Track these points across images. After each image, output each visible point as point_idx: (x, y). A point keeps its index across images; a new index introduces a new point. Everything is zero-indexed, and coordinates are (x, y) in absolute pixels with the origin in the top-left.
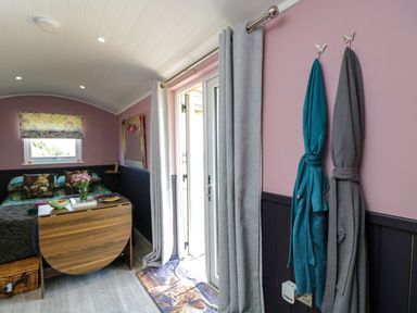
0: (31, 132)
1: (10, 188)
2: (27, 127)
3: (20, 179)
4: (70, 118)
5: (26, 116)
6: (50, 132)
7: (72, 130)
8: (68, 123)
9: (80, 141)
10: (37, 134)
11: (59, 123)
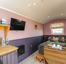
0: (52, 28)
1: (48, 39)
2: (52, 27)
3: (50, 37)
4: (61, 23)
5: (52, 24)
6: (56, 27)
7: (61, 26)
8: (60, 25)
9: (63, 29)
10: (54, 28)
11: (58, 25)
